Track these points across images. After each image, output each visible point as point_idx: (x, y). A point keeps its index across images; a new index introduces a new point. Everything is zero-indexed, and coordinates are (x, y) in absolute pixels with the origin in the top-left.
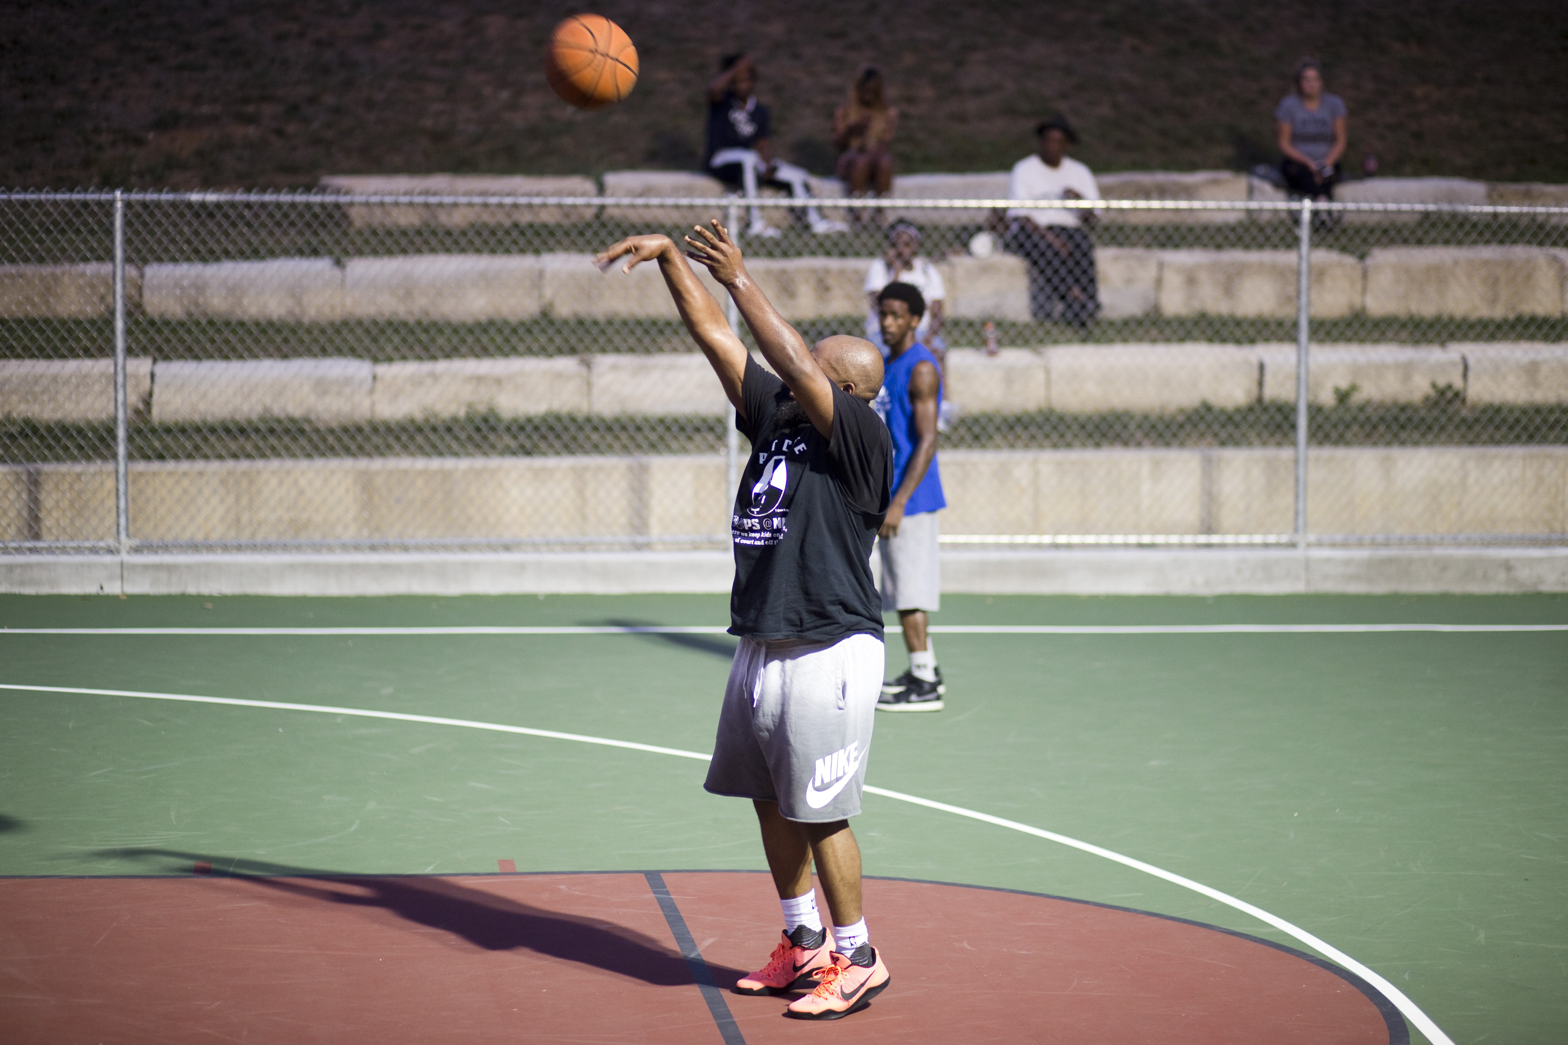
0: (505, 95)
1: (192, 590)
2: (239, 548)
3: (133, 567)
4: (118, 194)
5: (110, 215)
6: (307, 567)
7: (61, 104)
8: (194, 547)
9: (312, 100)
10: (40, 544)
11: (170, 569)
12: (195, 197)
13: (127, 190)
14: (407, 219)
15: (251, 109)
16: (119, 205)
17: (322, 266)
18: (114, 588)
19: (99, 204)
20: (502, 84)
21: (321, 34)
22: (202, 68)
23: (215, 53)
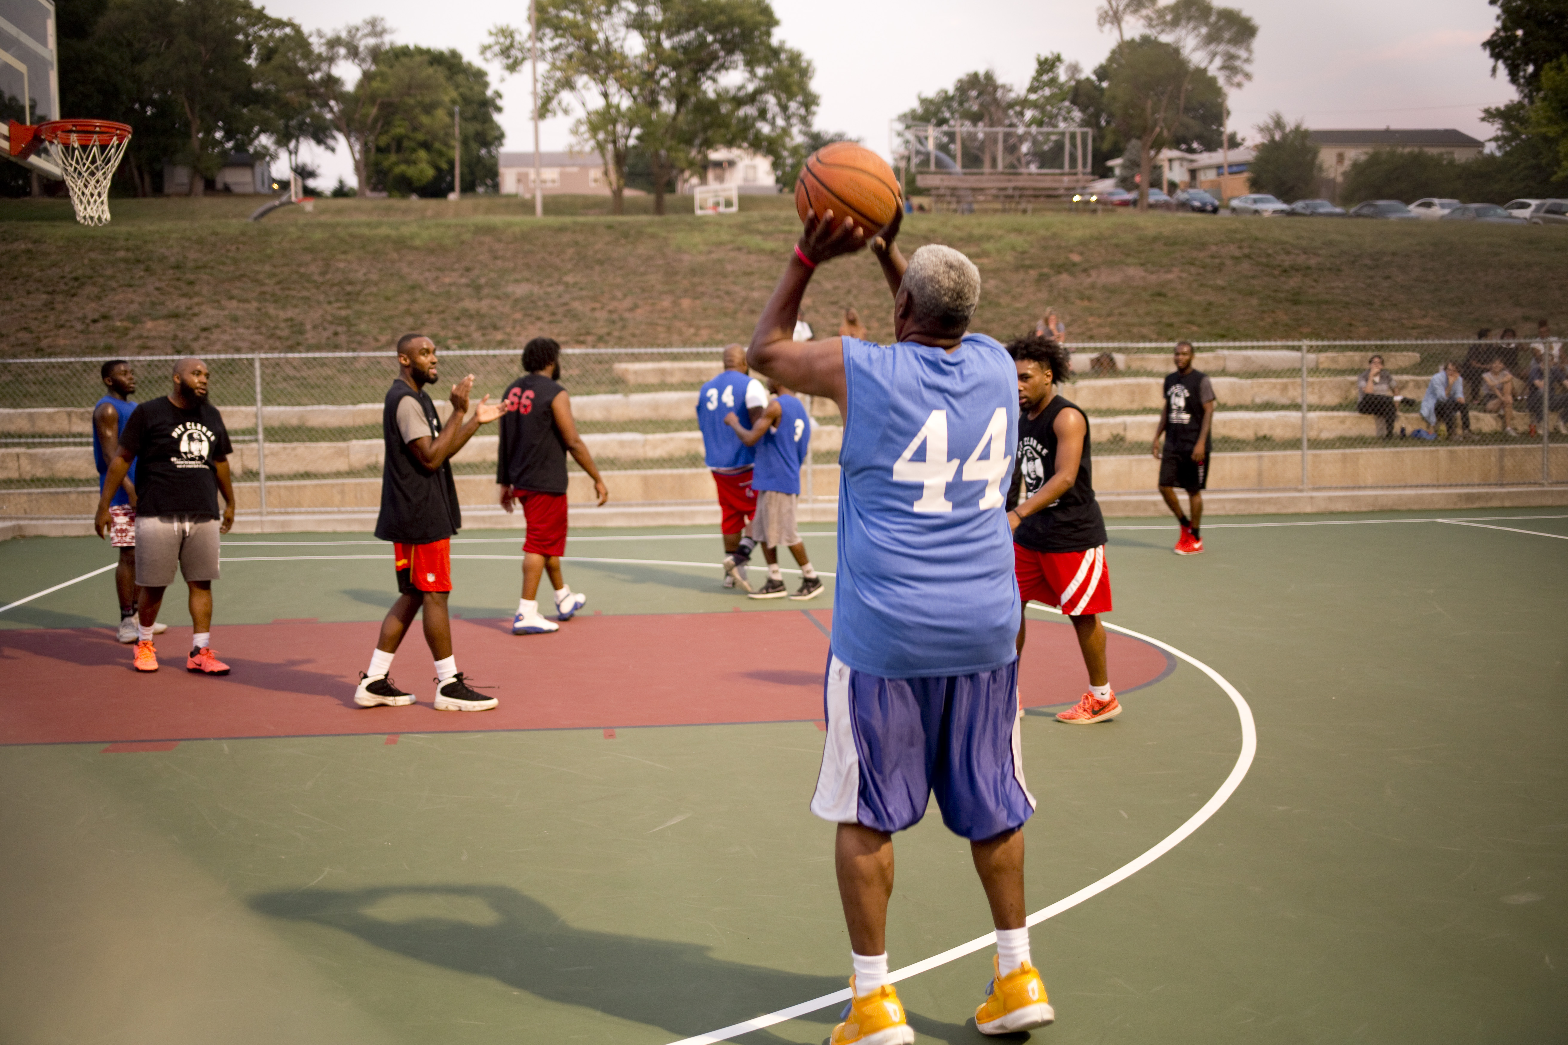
0: (692, 330)
9: (609, 334)
14: (653, 380)
17: (618, 397)
20: (690, 326)
21: (611, 307)
22: (559, 322)
23: (565, 316)
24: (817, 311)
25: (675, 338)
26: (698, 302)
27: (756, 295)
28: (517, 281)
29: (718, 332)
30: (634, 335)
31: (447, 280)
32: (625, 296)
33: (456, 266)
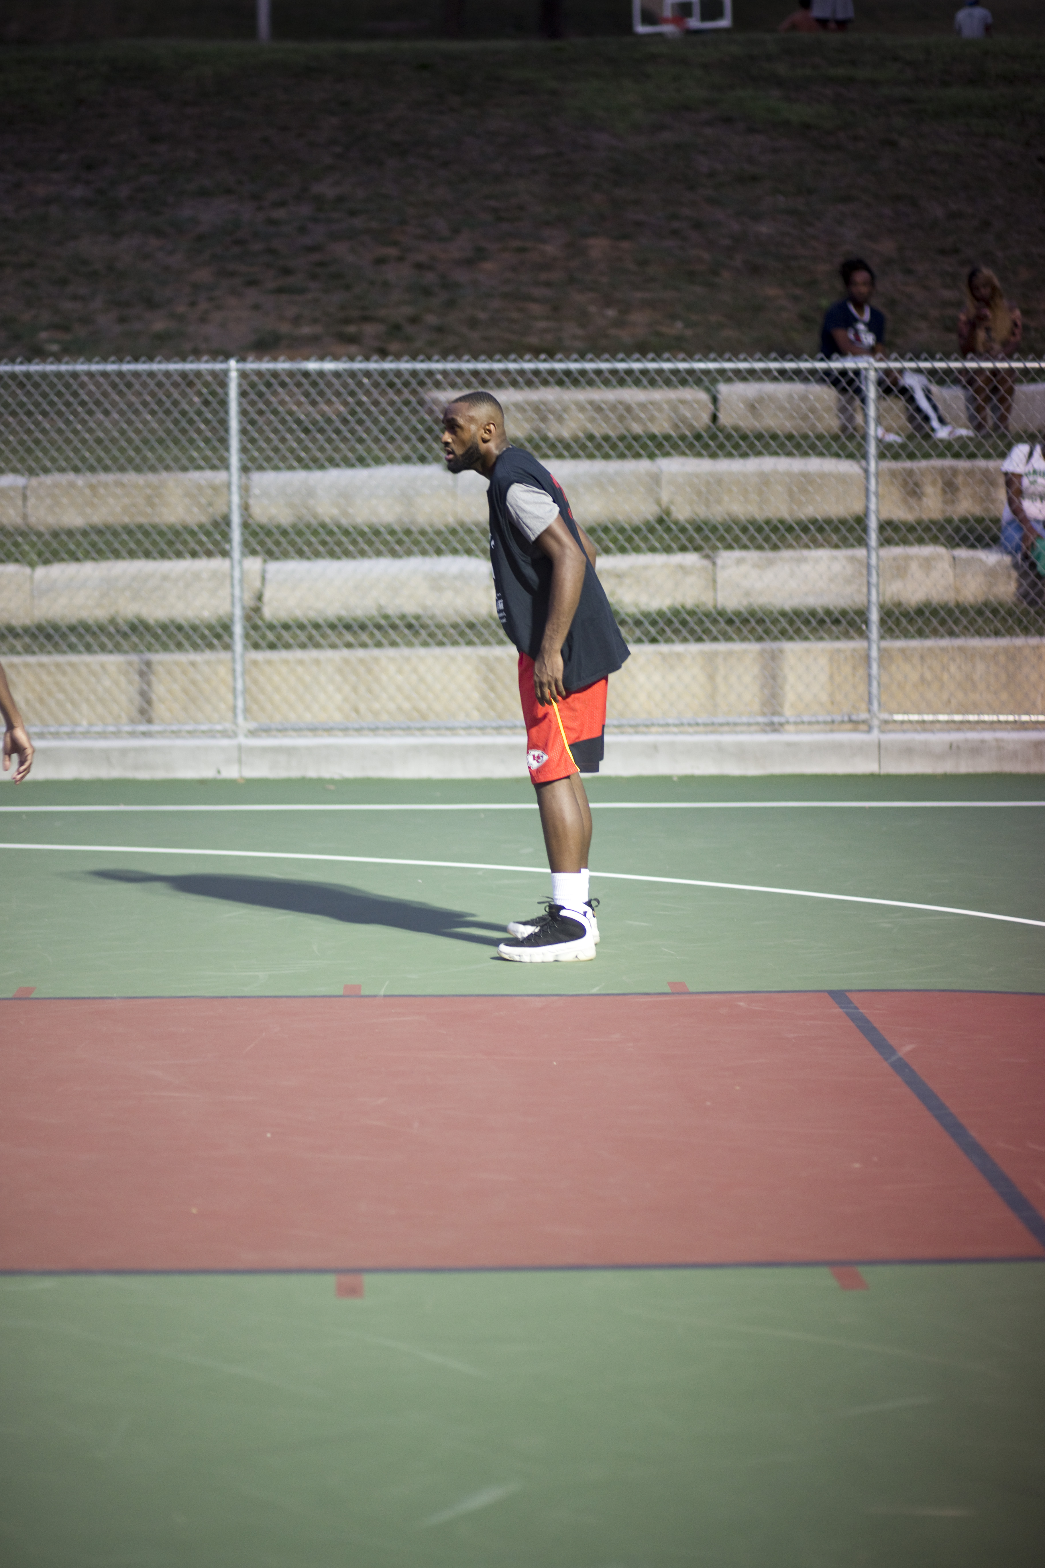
0: (611, 313)
1: (312, 774)
2: (359, 730)
3: (251, 750)
4: (233, 364)
5: (224, 385)
6: (431, 749)
7: (159, 326)
8: (314, 730)
9: (414, 320)
10: (155, 728)
11: (289, 751)
12: (312, 366)
13: (242, 359)
15: (351, 329)
16: (234, 375)
18: (231, 772)
19: (213, 373)
20: (608, 302)
21: (421, 257)
22: (301, 291)
23: (314, 277)
24: (909, 272)
25: (571, 329)
26: (625, 245)
27: (764, 229)
28: (204, 193)
29: (673, 317)
30: (473, 323)
31: (41, 191)
32: (456, 231)
33: (64, 157)
